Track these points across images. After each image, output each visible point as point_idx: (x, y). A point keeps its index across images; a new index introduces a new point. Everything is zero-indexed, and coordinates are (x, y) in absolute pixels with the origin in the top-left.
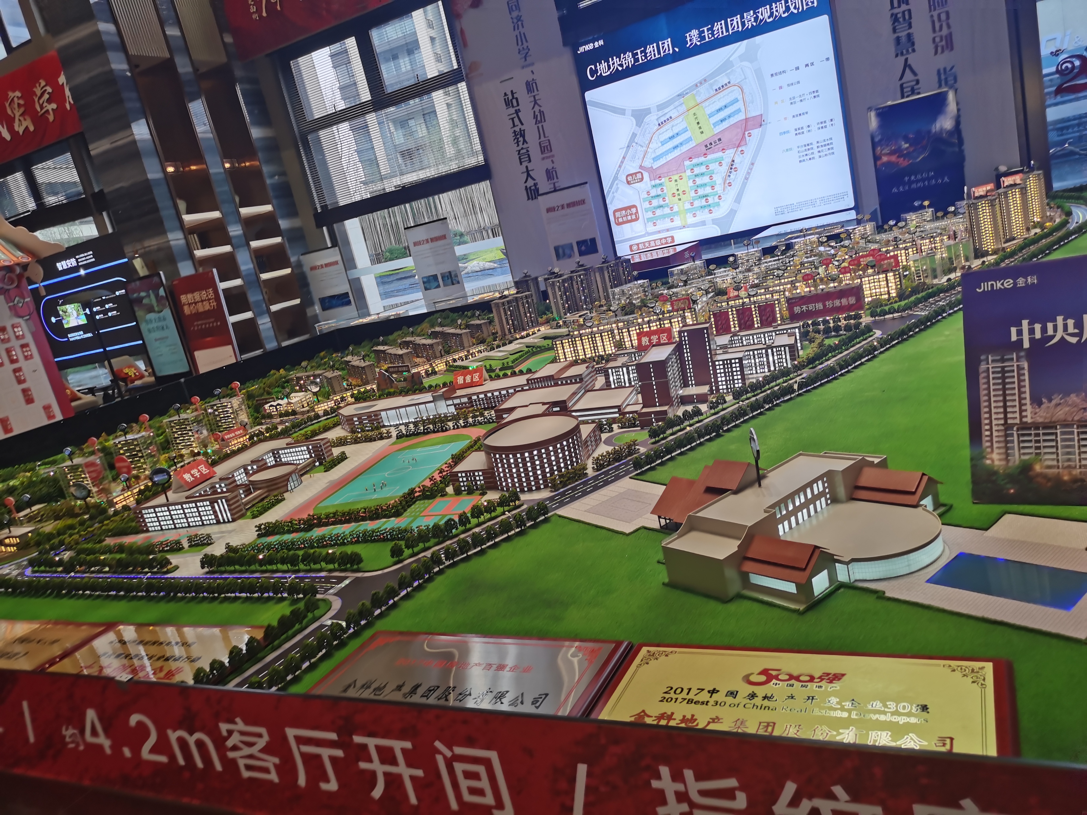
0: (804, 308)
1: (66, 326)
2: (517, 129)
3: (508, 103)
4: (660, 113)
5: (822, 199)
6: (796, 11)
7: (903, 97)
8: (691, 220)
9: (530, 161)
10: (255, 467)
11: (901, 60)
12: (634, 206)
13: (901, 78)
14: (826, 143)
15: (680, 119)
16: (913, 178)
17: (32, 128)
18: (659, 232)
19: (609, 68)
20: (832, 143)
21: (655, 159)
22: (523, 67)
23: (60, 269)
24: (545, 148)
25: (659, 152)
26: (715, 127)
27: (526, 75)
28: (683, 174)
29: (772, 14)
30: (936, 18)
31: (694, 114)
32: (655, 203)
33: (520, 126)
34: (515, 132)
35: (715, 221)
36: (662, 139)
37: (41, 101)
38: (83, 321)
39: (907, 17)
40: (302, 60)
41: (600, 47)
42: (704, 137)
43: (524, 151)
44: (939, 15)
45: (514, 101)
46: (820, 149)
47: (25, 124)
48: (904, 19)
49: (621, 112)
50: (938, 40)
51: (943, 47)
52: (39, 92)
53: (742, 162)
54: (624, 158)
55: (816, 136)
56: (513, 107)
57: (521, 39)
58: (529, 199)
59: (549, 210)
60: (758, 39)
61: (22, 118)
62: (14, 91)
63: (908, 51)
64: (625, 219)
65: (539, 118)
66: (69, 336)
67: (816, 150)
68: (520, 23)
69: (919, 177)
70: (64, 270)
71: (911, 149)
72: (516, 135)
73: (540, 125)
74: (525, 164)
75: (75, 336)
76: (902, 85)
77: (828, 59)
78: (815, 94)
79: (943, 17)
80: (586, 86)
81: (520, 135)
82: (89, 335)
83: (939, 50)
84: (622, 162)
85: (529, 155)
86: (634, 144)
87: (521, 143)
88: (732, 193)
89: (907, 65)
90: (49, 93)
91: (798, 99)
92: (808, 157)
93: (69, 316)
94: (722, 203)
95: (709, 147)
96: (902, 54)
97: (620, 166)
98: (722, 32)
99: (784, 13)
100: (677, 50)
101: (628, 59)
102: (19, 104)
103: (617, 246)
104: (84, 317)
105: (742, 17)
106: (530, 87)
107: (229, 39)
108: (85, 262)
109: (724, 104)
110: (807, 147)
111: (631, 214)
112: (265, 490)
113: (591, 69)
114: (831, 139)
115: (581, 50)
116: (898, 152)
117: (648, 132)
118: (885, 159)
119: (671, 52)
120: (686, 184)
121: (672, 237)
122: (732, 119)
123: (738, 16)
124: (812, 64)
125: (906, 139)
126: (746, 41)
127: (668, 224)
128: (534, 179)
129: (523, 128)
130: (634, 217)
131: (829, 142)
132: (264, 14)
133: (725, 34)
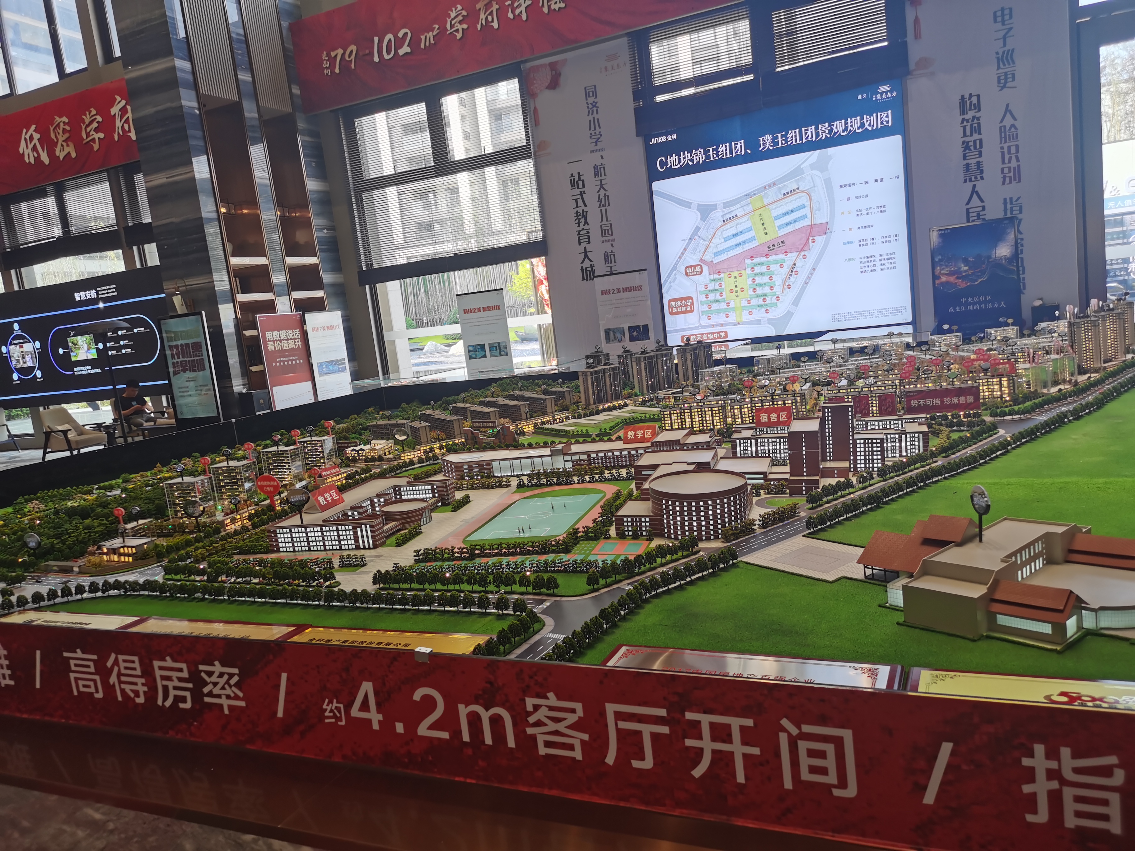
0: (922, 402)
1: (73, 359)
2: (580, 210)
3: (574, 184)
4: (726, 210)
5: (880, 311)
6: (870, 128)
7: (968, 221)
8: (746, 317)
9: (589, 242)
10: (382, 500)
11: (969, 185)
12: (691, 298)
13: (967, 204)
14: (889, 257)
15: (746, 218)
16: (970, 300)
17: (74, 155)
18: (713, 326)
19: (680, 161)
20: (894, 258)
21: (716, 254)
22: (592, 152)
23: (78, 299)
24: (606, 232)
25: (720, 248)
26: (779, 229)
27: (595, 159)
28: (743, 272)
29: (846, 128)
30: (1006, 150)
31: (760, 215)
32: (712, 296)
33: (583, 207)
34: (577, 212)
35: (770, 321)
36: (725, 236)
37: (88, 130)
38: (93, 355)
39: (978, 147)
40: (365, 120)
41: (673, 140)
42: (768, 238)
43: (585, 232)
44: (1009, 148)
45: (580, 183)
46: (882, 262)
47: (67, 150)
48: (975, 148)
49: (687, 205)
50: (1006, 170)
51: (1010, 177)
52: (87, 120)
53: (804, 267)
54: (685, 249)
55: (878, 249)
56: (578, 188)
57: (595, 124)
58: (583, 279)
59: (603, 293)
60: (831, 151)
61: (65, 144)
62: (60, 117)
63: (976, 178)
64: (679, 309)
65: (604, 202)
66: (75, 369)
67: (878, 263)
68: (595, 109)
69: (976, 299)
70: (81, 301)
71: (970, 272)
72: (578, 216)
73: (603, 209)
74: (583, 245)
75: (80, 371)
76: (968, 210)
77: (897, 177)
78: (882, 209)
79: (1013, 150)
80: (654, 176)
81: (582, 217)
82: (98, 371)
83: (1007, 180)
84: (683, 253)
85: (589, 236)
86: (697, 237)
87: (582, 224)
88: (790, 295)
89: (974, 191)
90: (98, 122)
91: (864, 212)
92: (870, 269)
93: (79, 349)
94: (779, 304)
95: (771, 248)
96: (971, 180)
97: (680, 257)
98: (796, 140)
99: (859, 128)
100: (749, 152)
101: (699, 155)
102: (64, 129)
103: (668, 335)
104: (94, 351)
105: (817, 128)
106: (598, 171)
107: (296, 91)
108: (106, 295)
109: (790, 208)
110: (869, 259)
111: (686, 306)
112: (401, 522)
113: (661, 160)
114: (894, 253)
115: (654, 141)
116: (957, 273)
117: (712, 226)
118: (944, 279)
119: (743, 153)
120: (745, 282)
121: (726, 333)
122: (797, 223)
123: (813, 127)
124: (882, 180)
125: (966, 261)
126: (818, 152)
127: (723, 319)
128: (591, 261)
129: (586, 209)
130: (689, 308)
131: (892, 256)
132: (337, 71)
133: (798, 142)
